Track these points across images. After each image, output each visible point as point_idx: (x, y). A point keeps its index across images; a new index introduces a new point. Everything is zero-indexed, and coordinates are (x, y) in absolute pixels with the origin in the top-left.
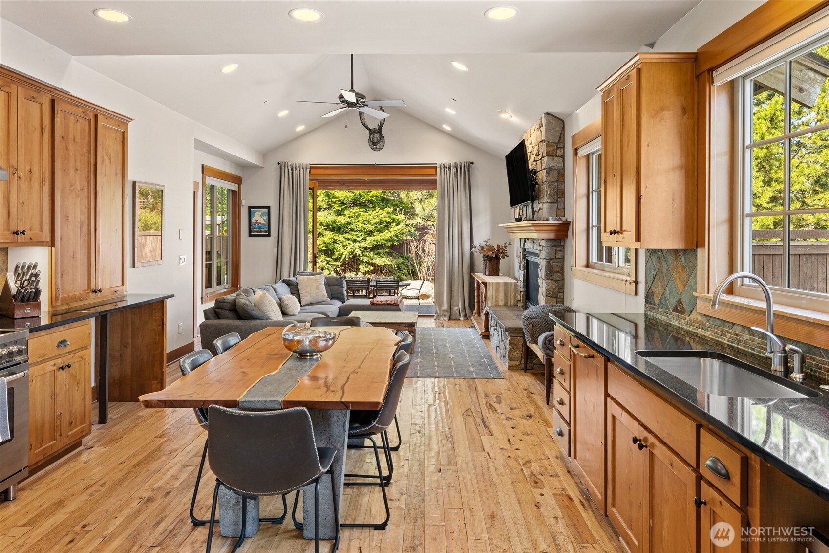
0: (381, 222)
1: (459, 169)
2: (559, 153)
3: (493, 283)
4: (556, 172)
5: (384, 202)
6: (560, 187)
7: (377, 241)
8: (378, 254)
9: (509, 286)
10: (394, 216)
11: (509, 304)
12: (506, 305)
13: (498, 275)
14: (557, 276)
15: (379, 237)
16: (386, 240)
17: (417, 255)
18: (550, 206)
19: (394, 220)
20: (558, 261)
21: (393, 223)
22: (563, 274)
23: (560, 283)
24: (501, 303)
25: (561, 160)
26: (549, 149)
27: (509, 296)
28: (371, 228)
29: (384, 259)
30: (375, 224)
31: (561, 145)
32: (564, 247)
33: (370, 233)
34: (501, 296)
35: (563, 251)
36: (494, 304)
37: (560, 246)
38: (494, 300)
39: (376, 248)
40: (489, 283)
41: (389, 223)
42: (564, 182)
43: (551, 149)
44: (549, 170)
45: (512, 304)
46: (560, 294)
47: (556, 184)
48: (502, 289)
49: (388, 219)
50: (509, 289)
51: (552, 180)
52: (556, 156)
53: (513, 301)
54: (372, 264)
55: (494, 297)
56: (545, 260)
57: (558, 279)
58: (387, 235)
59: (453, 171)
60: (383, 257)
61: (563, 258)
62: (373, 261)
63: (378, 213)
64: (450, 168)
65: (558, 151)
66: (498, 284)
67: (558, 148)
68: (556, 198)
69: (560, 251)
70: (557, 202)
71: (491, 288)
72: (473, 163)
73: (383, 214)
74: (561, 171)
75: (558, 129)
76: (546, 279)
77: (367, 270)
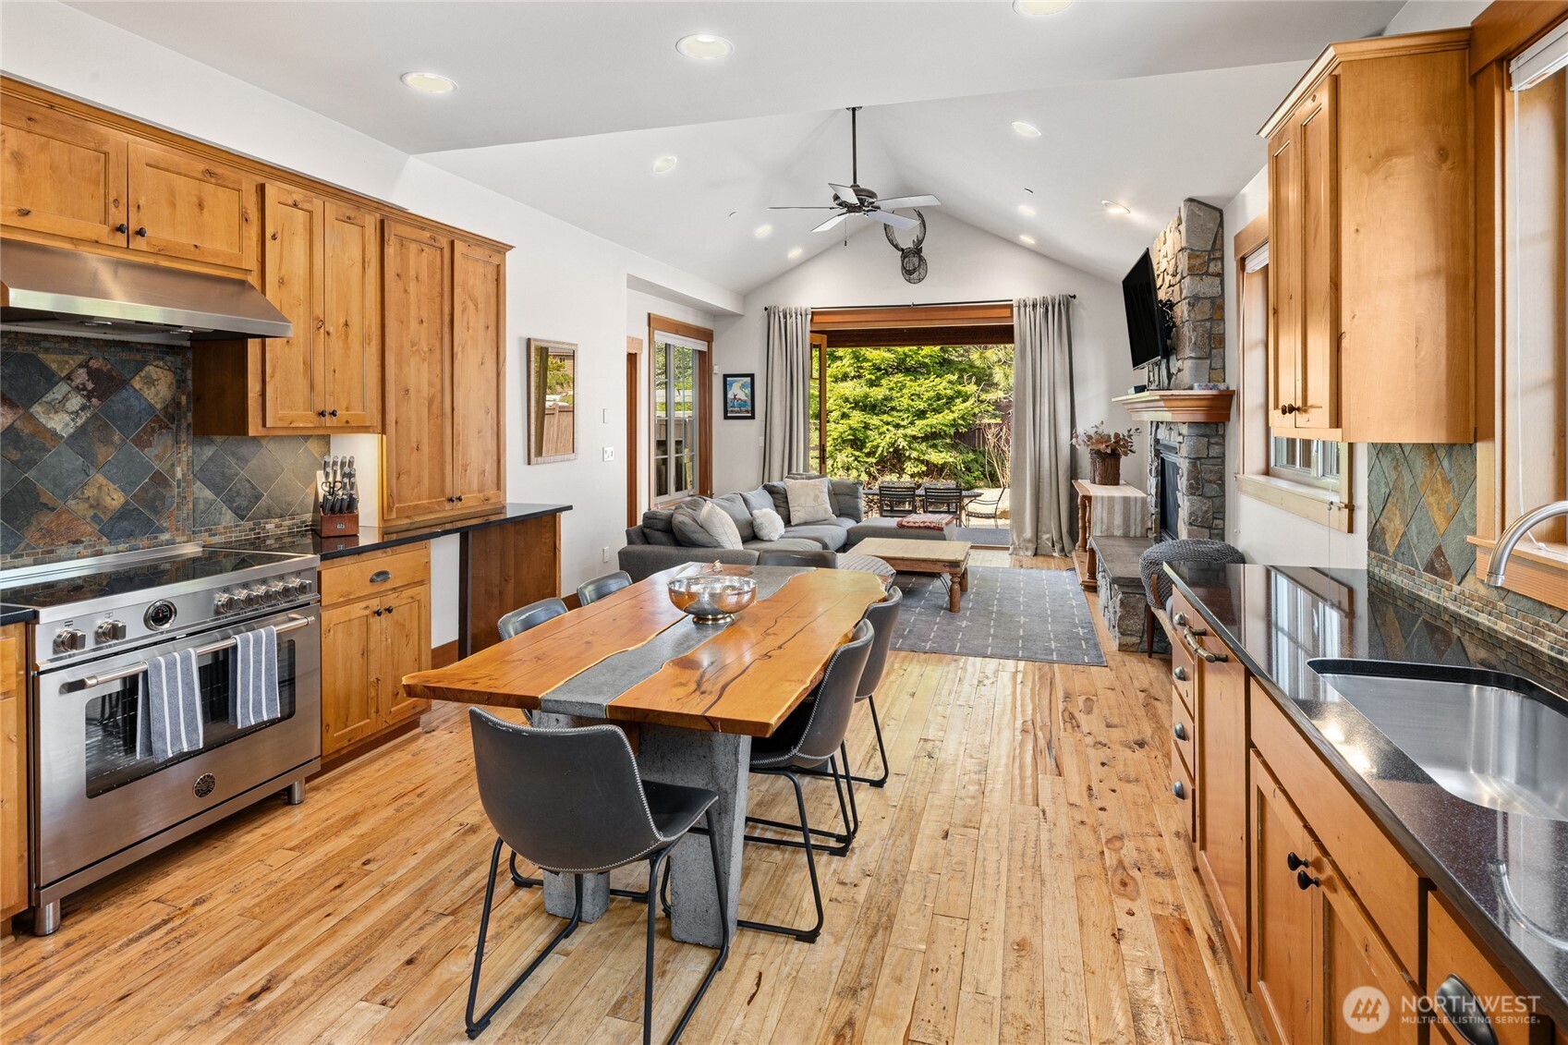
0: (939, 397)
1: (1050, 308)
2: (1213, 268)
3: (1102, 498)
4: (1208, 304)
5: (945, 365)
6: (1216, 330)
7: (931, 427)
8: (934, 446)
9: (1132, 503)
10: (960, 387)
11: (1132, 534)
12: (1126, 536)
13: (1117, 484)
14: (1211, 489)
15: (934, 420)
16: (946, 426)
17: (997, 446)
18: (1197, 364)
19: (959, 394)
20: (1212, 461)
21: (957, 397)
22: (1222, 486)
23: (1217, 501)
24: (1118, 532)
25: (1217, 281)
26: (1193, 262)
27: (1132, 521)
28: (922, 406)
29: (943, 455)
30: (929, 399)
31: (1218, 255)
32: (1223, 436)
33: (921, 414)
34: (1118, 520)
35: (1223, 445)
36: (1104, 534)
37: (1217, 435)
38: (1105, 527)
39: (931, 437)
40: (1096, 497)
41: (951, 399)
42: (1223, 319)
43: (1199, 261)
44: (1194, 301)
45: (1138, 534)
46: (1217, 522)
47: (1208, 324)
48: (1118, 508)
49: (949, 392)
50: (1133, 508)
51: (1199, 318)
52: (1207, 274)
53: (1139, 529)
54: (927, 463)
55: (1105, 521)
56: (1187, 460)
57: (1213, 494)
58: (947, 417)
59: (1040, 310)
60: (941, 452)
61: (1222, 457)
62: (926, 457)
63: (934, 383)
64: (1034, 306)
65: (1212, 265)
66: (1111, 499)
67: (1210, 260)
68: (1207, 350)
69: (1217, 444)
70: (1209, 356)
71: (1099, 505)
72: (1074, 297)
73: (943, 385)
74: (1218, 301)
75: (1211, 225)
76: (1191, 494)
77: (916, 470)
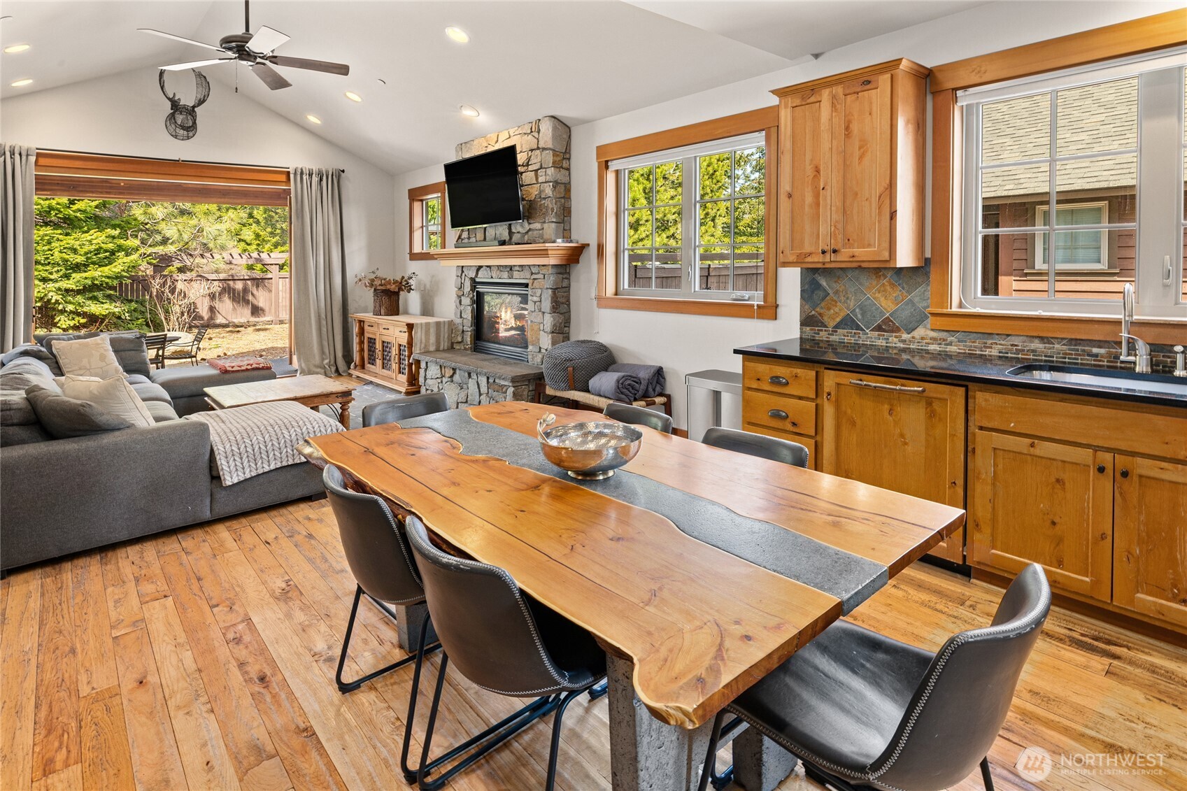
0: (98, 251)
1: (324, 178)
2: (565, 164)
3: (421, 324)
4: (563, 186)
5: (98, 222)
6: (566, 205)
7: (93, 279)
8: (94, 298)
9: (442, 326)
10: (122, 241)
11: (441, 348)
12: (438, 350)
14: (563, 308)
15: (95, 273)
16: (108, 277)
17: (160, 296)
18: (557, 227)
19: (120, 248)
20: (564, 290)
21: (118, 251)
22: (569, 305)
23: (566, 315)
24: (432, 348)
25: (567, 172)
26: (555, 158)
27: (442, 338)
28: (80, 259)
29: (106, 306)
30: (86, 253)
31: (568, 156)
32: (569, 273)
33: (77, 268)
34: (432, 339)
35: (569, 279)
36: (423, 351)
37: (566, 273)
38: (423, 346)
39: (90, 290)
40: (417, 324)
41: (113, 253)
42: (570, 198)
43: (558, 159)
44: (556, 184)
45: (446, 348)
46: (566, 329)
47: (563, 200)
48: (432, 331)
49: (111, 246)
50: (442, 329)
51: (558, 196)
52: (562, 167)
53: (446, 344)
54: (84, 315)
55: (424, 341)
56: (550, 291)
57: (565, 311)
58: (117, 267)
59: (315, 179)
60: (103, 303)
61: (569, 287)
62: (85, 309)
63: (93, 237)
64: (310, 175)
65: (564, 162)
66: (428, 324)
67: (564, 159)
68: (562, 217)
69: (566, 278)
70: (563, 222)
71: (419, 330)
72: (343, 171)
73: (98, 238)
74: (568, 186)
75: (565, 136)
76: (554, 312)
77: (72, 323)
